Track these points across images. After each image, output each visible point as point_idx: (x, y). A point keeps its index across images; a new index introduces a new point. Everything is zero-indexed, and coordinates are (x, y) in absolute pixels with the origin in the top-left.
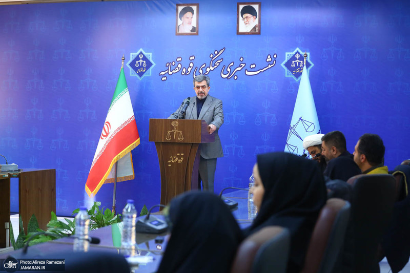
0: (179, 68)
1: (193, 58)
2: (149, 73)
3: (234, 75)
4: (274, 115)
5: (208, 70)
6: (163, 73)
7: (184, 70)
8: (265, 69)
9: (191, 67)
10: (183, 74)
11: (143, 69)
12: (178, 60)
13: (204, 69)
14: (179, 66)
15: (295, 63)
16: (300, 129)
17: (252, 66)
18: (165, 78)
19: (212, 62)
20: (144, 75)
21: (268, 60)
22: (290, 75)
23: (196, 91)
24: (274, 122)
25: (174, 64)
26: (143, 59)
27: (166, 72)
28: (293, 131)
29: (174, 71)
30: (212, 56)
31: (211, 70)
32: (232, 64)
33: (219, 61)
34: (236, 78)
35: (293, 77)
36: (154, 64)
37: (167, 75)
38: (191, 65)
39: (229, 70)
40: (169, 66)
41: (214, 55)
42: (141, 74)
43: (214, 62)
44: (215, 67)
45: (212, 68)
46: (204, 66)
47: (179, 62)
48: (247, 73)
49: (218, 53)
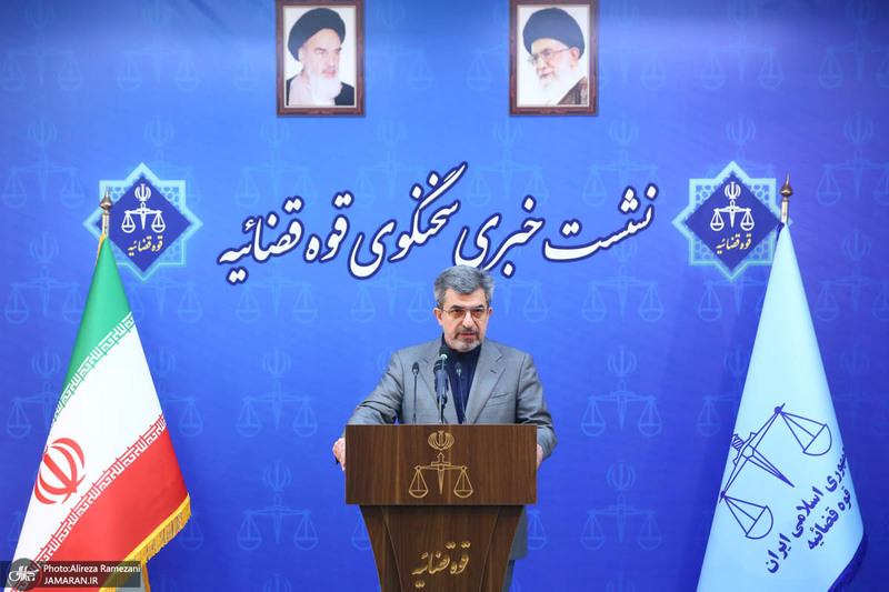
0: (293, 237)
1: (347, 199)
2: (177, 256)
3: (502, 263)
4: (651, 400)
5: (405, 242)
6: (231, 256)
7: (314, 245)
8: (615, 238)
9: (339, 233)
10: (310, 257)
11: (155, 242)
12: (289, 206)
13: (390, 241)
14: (296, 229)
15: (726, 216)
16: (778, 445)
17: (567, 230)
18: (241, 275)
19: (421, 214)
20: (159, 264)
21: (625, 207)
22: (707, 257)
23: (449, 324)
24: (651, 424)
25: (272, 220)
26: (150, 204)
27: (246, 250)
28: (748, 452)
29: (275, 250)
30: (417, 193)
31: (414, 243)
32: (494, 222)
33: (446, 212)
34: (508, 270)
35: (718, 265)
36: (196, 224)
37: (247, 262)
38: (341, 225)
39: (483, 242)
40: (254, 228)
41: (427, 189)
42: (144, 261)
43: (426, 215)
44: (432, 231)
45: (419, 238)
46: (389, 228)
47: (295, 216)
48: (551, 253)
49: (440, 183)
